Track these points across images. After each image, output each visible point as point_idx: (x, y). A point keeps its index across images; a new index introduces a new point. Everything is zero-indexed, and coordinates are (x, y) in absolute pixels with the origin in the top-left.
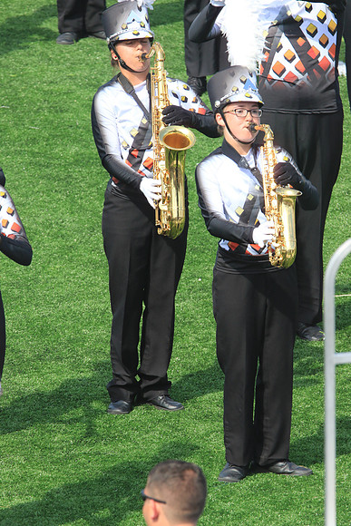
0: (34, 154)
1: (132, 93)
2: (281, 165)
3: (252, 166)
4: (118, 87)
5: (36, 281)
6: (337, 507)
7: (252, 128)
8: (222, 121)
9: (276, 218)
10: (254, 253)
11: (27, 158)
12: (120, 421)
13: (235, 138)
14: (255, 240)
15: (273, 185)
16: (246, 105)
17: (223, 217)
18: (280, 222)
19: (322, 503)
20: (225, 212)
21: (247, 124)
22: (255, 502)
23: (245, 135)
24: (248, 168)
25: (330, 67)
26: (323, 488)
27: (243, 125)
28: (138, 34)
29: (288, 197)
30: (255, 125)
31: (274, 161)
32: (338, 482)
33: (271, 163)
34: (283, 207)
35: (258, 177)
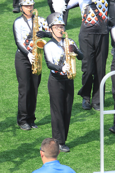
0: (4, 45)
1: (27, 22)
2: (71, 45)
3: (62, 45)
5: (5, 87)
6: (104, 161)
7: (61, 33)
9: (69, 63)
11: (2, 46)
12: (33, 133)
13: (56, 36)
14: (63, 70)
16: (59, 25)
18: (71, 64)
19: (99, 160)
20: (53, 61)
21: (60, 32)
22: (77, 160)
23: (59, 35)
25: (105, 18)
26: (100, 155)
28: (29, 3)
29: (73, 56)
30: (62, 32)
32: (105, 153)
33: (68, 45)
34: (72, 60)
35: (64, 49)
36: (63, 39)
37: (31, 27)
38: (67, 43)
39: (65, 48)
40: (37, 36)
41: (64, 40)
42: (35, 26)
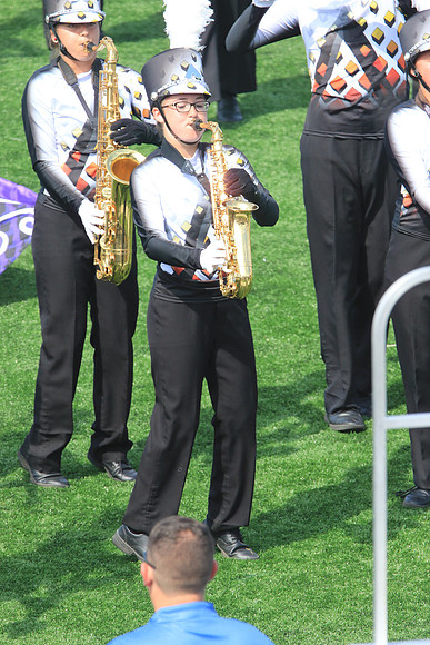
1: (74, 85)
2: (234, 171)
3: (199, 172)
4: (57, 73)
6: (389, 604)
7: (197, 127)
8: (160, 116)
9: (226, 238)
10: (204, 279)
13: (177, 138)
15: (224, 197)
16: (189, 97)
17: (164, 236)
18: (232, 242)
19: (370, 600)
20: (167, 231)
21: (190, 120)
23: (188, 134)
24: (194, 174)
25: (399, 79)
26: (371, 582)
27: (186, 122)
28: (84, 17)
29: (242, 212)
30: (200, 121)
31: (224, 167)
32: (390, 574)
33: (221, 170)
34: (236, 225)
35: (206, 185)
36: (202, 148)
37: (90, 102)
38: (220, 162)
39: (211, 181)
40: (112, 137)
41: (208, 151)
42: (104, 101)
